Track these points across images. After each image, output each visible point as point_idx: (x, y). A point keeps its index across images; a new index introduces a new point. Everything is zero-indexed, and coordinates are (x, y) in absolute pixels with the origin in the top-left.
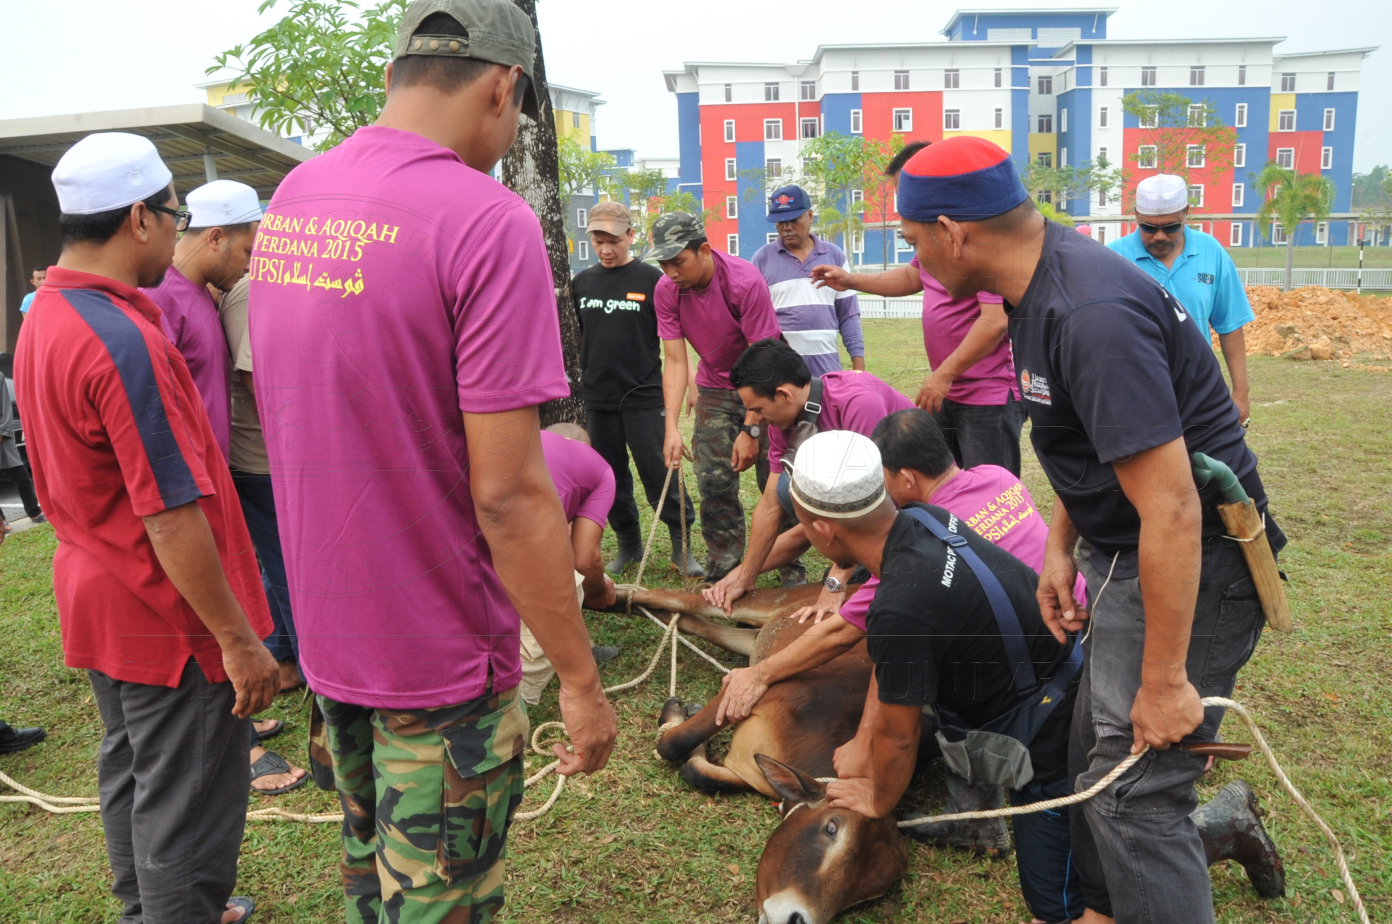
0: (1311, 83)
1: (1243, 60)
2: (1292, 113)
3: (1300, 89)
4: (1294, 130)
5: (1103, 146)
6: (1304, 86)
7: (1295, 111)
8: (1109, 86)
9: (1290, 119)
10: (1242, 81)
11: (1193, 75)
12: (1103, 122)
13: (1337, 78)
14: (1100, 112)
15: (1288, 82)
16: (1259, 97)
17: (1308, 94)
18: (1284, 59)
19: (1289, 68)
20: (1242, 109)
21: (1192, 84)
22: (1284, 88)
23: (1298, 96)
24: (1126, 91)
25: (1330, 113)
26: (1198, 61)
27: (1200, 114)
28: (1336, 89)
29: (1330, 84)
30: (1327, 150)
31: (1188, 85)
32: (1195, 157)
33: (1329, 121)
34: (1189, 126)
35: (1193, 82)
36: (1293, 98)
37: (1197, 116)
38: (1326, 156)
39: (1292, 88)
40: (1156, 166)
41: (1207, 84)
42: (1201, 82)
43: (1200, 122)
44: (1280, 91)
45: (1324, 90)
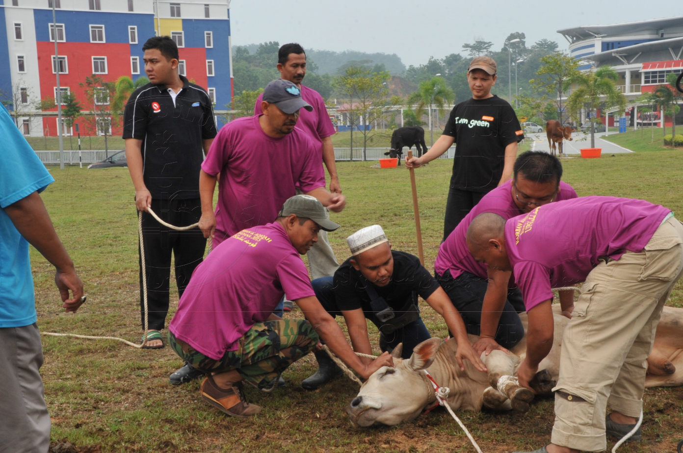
0: (193, 11)
2: (181, 33)
3: (184, 16)
4: (183, 47)
5: (20, 55)
6: (188, 13)
7: (183, 32)
8: (20, 6)
9: (180, 38)
10: (131, 8)
11: (91, 2)
12: (19, 36)
13: (211, 8)
14: (14, 27)
15: (175, 10)
16: (146, 20)
17: (191, 20)
20: (133, 30)
21: (90, 9)
22: (173, 15)
23: (184, 21)
24: (35, 10)
25: (209, 34)
27: (100, 33)
28: (212, 17)
29: (207, 14)
30: (210, 62)
31: (87, 9)
32: (99, 66)
33: (209, 40)
34: (92, 41)
35: (92, 7)
36: (181, 22)
37: (98, 34)
38: (210, 67)
39: (179, 15)
40: (67, 72)
41: (103, 10)
42: (98, 7)
43: (101, 39)
44: (169, 17)
45: (203, 17)
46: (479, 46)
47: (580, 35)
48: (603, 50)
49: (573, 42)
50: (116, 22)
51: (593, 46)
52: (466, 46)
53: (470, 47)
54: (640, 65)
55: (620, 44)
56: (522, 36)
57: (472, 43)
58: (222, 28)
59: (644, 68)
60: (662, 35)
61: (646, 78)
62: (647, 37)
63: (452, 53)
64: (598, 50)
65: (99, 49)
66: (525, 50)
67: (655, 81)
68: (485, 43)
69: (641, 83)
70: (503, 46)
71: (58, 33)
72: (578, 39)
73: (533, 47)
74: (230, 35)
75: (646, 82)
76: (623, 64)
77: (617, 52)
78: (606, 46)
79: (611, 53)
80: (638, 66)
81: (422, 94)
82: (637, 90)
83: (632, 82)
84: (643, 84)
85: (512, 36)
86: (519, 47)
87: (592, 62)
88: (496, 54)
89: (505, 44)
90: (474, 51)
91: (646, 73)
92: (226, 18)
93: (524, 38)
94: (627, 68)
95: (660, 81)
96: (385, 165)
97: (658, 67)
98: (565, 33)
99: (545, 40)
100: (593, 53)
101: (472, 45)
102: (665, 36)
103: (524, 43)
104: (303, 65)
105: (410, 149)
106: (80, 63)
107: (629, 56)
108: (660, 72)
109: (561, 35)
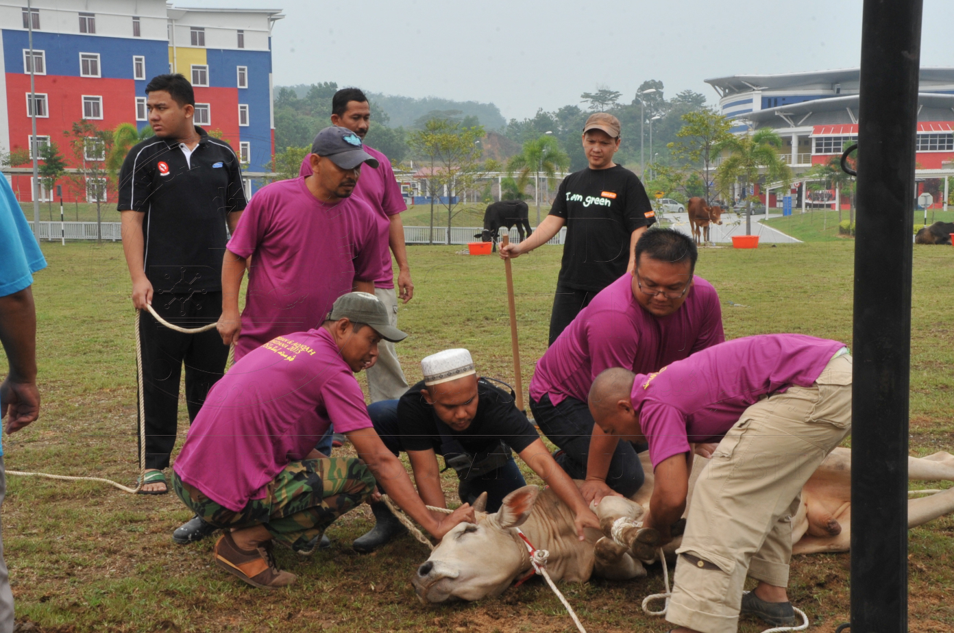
0: (221, 39)
1: (136, 11)
2: (205, 68)
3: (211, 44)
4: (207, 85)
6: (215, 41)
7: (207, 66)
9: (203, 74)
10: (137, 32)
11: (82, 22)
13: (246, 35)
15: (198, 37)
16: (158, 50)
17: (220, 50)
18: (188, 12)
19: (198, 22)
20: (139, 61)
21: (81, 31)
22: (194, 42)
23: (209, 51)
24: (4, 31)
25: (243, 70)
26: (87, 7)
27: (94, 64)
28: (247, 48)
29: (241, 42)
30: (243, 107)
31: (78, 32)
32: (92, 109)
33: (243, 76)
34: (82, 75)
35: (83, 29)
36: (205, 53)
37: (91, 66)
38: (243, 114)
39: (202, 43)
40: (47, 116)
41: (98, 34)
42: (92, 30)
43: (95, 72)
44: (189, 45)
45: (235, 47)
46: (603, 96)
47: (733, 86)
48: (762, 108)
49: (725, 96)
50: (117, 50)
51: (750, 101)
52: (586, 96)
53: (592, 97)
54: (811, 128)
55: (785, 100)
56: (659, 85)
57: (594, 92)
58: (262, 62)
59: (815, 132)
60: (838, 90)
61: (817, 145)
62: (819, 92)
63: (568, 105)
64: (756, 107)
65: (92, 86)
66: (663, 104)
67: (829, 150)
68: (611, 93)
69: (811, 152)
70: (634, 98)
71: (36, 63)
72: (732, 92)
73: (673, 100)
74: (271, 72)
75: (818, 151)
76: (788, 126)
77: (781, 111)
78: (767, 102)
79: (774, 111)
80: (807, 130)
81: (526, 158)
82: (806, 161)
83: (800, 150)
84: (813, 153)
85: (646, 85)
86: (654, 99)
87: (750, 123)
88: (625, 107)
89: (637, 95)
90: (596, 103)
91: (818, 139)
92: (267, 49)
93: (663, 87)
94: (794, 131)
95: (835, 150)
96: (474, 250)
97: (834, 132)
98: (715, 83)
99: (689, 92)
100: (751, 110)
101: (593, 94)
102: (841, 92)
103: (661, 94)
104: (366, 117)
105: (509, 230)
106: (65, 103)
107: (797, 116)
108: (836, 138)
109: (709, 85)
